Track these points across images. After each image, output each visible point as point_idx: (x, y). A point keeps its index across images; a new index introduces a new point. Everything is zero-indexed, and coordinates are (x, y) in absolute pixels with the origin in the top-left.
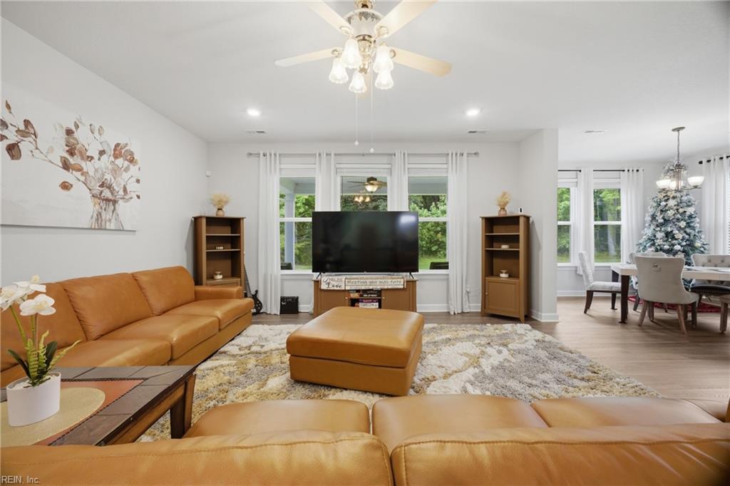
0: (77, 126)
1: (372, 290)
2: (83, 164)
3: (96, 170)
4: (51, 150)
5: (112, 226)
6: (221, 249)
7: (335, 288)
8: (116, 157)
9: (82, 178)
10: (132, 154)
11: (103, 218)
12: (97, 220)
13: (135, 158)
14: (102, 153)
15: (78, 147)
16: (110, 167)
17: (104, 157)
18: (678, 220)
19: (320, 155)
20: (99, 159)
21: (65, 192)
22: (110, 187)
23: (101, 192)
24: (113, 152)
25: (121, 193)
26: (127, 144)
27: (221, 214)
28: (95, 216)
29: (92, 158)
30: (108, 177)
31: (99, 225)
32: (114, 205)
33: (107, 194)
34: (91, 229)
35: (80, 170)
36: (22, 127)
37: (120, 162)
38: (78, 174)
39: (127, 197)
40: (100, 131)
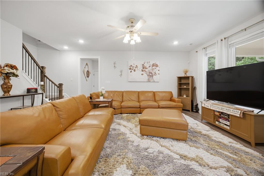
0: (144, 63)
2: (146, 70)
3: (148, 70)
4: (140, 69)
5: (152, 81)
8: (153, 66)
9: (145, 72)
10: (157, 65)
11: (150, 79)
12: (148, 80)
13: (158, 65)
14: (149, 67)
15: (145, 67)
16: (151, 69)
17: (150, 67)
21: (142, 75)
22: (151, 73)
23: (149, 74)
25: (154, 74)
26: (155, 63)
29: (147, 68)
30: (151, 71)
31: (149, 81)
32: (152, 77)
33: (151, 74)
34: (147, 82)
35: (145, 71)
36: (136, 67)
37: (154, 67)
39: (156, 74)
40: (149, 62)
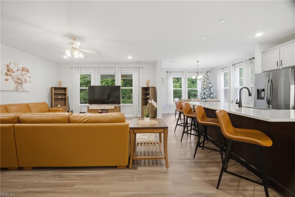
0: (10, 64)
1: (105, 109)
2: (12, 74)
3: (16, 75)
4: (2, 71)
5: (21, 90)
6: (60, 97)
7: (93, 109)
9: (12, 78)
10: (28, 70)
11: (18, 88)
13: (29, 71)
14: (18, 70)
15: (10, 69)
16: (20, 74)
17: (19, 72)
18: (207, 88)
19: (92, 68)
20: (17, 72)
21: (6, 81)
22: (20, 79)
23: (17, 81)
24: (21, 70)
25: (24, 81)
26: (26, 67)
27: (60, 86)
28: (15, 87)
29: (15, 72)
30: (20, 77)
31: (17, 90)
32: (22, 84)
33: (19, 81)
34: (14, 91)
35: (11, 75)
37: (24, 72)
38: (10, 77)
39: (26, 82)
40: (17, 64)
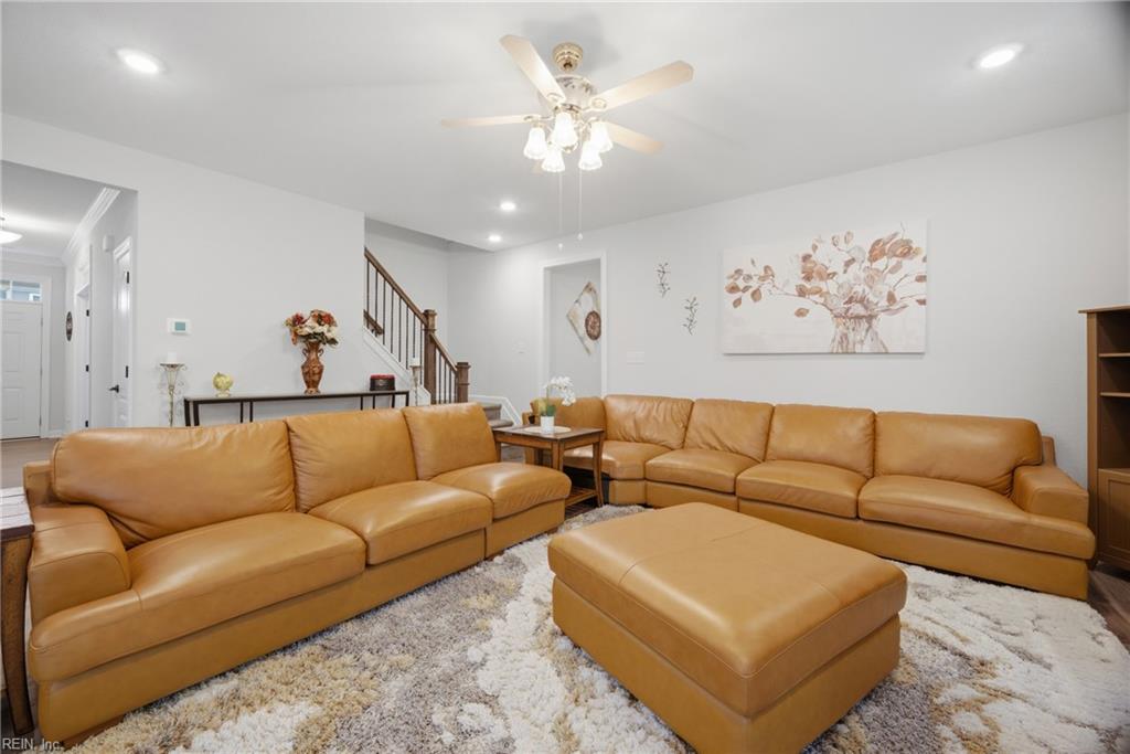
0: (815, 248)
2: (822, 285)
3: (840, 286)
4: (787, 283)
5: (866, 349)
8: (873, 259)
9: (822, 300)
10: (907, 243)
11: (850, 339)
12: (841, 343)
13: (915, 246)
14: (848, 264)
15: (815, 269)
16: (863, 275)
17: (854, 268)
20: (845, 272)
21: (801, 319)
22: (862, 301)
23: (848, 310)
24: (867, 255)
25: (884, 303)
28: (838, 338)
29: (834, 274)
30: (859, 289)
31: (844, 349)
32: (869, 322)
33: (857, 309)
34: (832, 353)
35: (819, 292)
36: (762, 274)
37: (881, 264)
38: (816, 297)
39: (895, 307)
40: (848, 237)
